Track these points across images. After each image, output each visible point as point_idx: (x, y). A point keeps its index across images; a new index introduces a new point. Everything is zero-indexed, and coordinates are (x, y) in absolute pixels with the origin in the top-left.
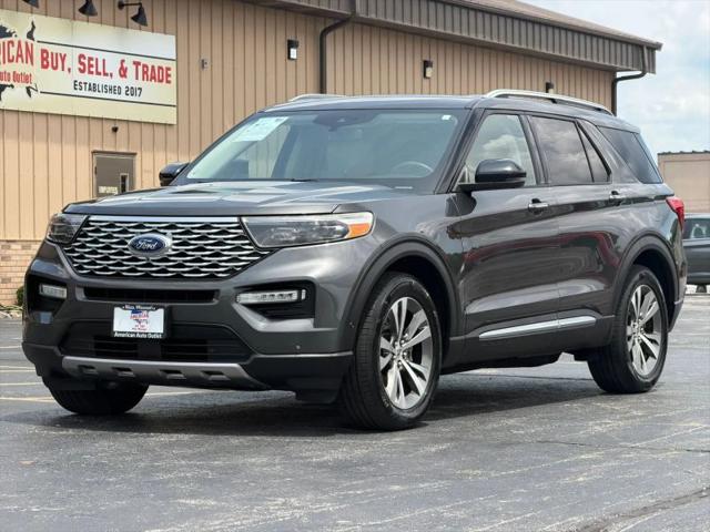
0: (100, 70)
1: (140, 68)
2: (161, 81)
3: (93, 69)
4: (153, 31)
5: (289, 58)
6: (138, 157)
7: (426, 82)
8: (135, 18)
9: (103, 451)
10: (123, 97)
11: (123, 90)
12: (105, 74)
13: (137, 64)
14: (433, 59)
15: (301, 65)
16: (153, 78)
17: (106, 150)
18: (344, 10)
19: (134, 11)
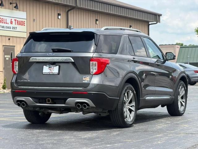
0: (5, 22)
1: (16, 21)
2: (22, 25)
3: (3, 22)
4: (20, 11)
5: (58, 18)
6: (16, 47)
7: (96, 25)
8: (15, 7)
9: (22, 135)
10: (11, 30)
11: (12, 28)
12: (7, 23)
13: (15, 20)
14: (98, 19)
15: (62, 20)
16: (20, 24)
17: (7, 45)
18: (74, 5)
19: (15, 5)
